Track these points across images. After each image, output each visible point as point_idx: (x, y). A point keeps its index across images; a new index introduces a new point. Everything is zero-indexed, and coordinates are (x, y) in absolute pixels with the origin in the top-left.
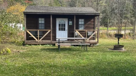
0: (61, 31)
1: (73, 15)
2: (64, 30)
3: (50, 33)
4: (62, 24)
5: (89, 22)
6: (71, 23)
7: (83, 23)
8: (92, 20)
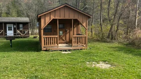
0: (9, 31)
1: (15, 23)
2: (12, 30)
3: (3, 32)
4: (10, 27)
5: (25, 26)
6: (15, 26)
7: (22, 26)
8: (27, 25)
